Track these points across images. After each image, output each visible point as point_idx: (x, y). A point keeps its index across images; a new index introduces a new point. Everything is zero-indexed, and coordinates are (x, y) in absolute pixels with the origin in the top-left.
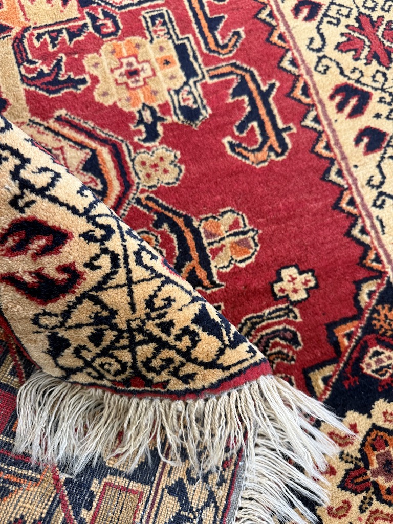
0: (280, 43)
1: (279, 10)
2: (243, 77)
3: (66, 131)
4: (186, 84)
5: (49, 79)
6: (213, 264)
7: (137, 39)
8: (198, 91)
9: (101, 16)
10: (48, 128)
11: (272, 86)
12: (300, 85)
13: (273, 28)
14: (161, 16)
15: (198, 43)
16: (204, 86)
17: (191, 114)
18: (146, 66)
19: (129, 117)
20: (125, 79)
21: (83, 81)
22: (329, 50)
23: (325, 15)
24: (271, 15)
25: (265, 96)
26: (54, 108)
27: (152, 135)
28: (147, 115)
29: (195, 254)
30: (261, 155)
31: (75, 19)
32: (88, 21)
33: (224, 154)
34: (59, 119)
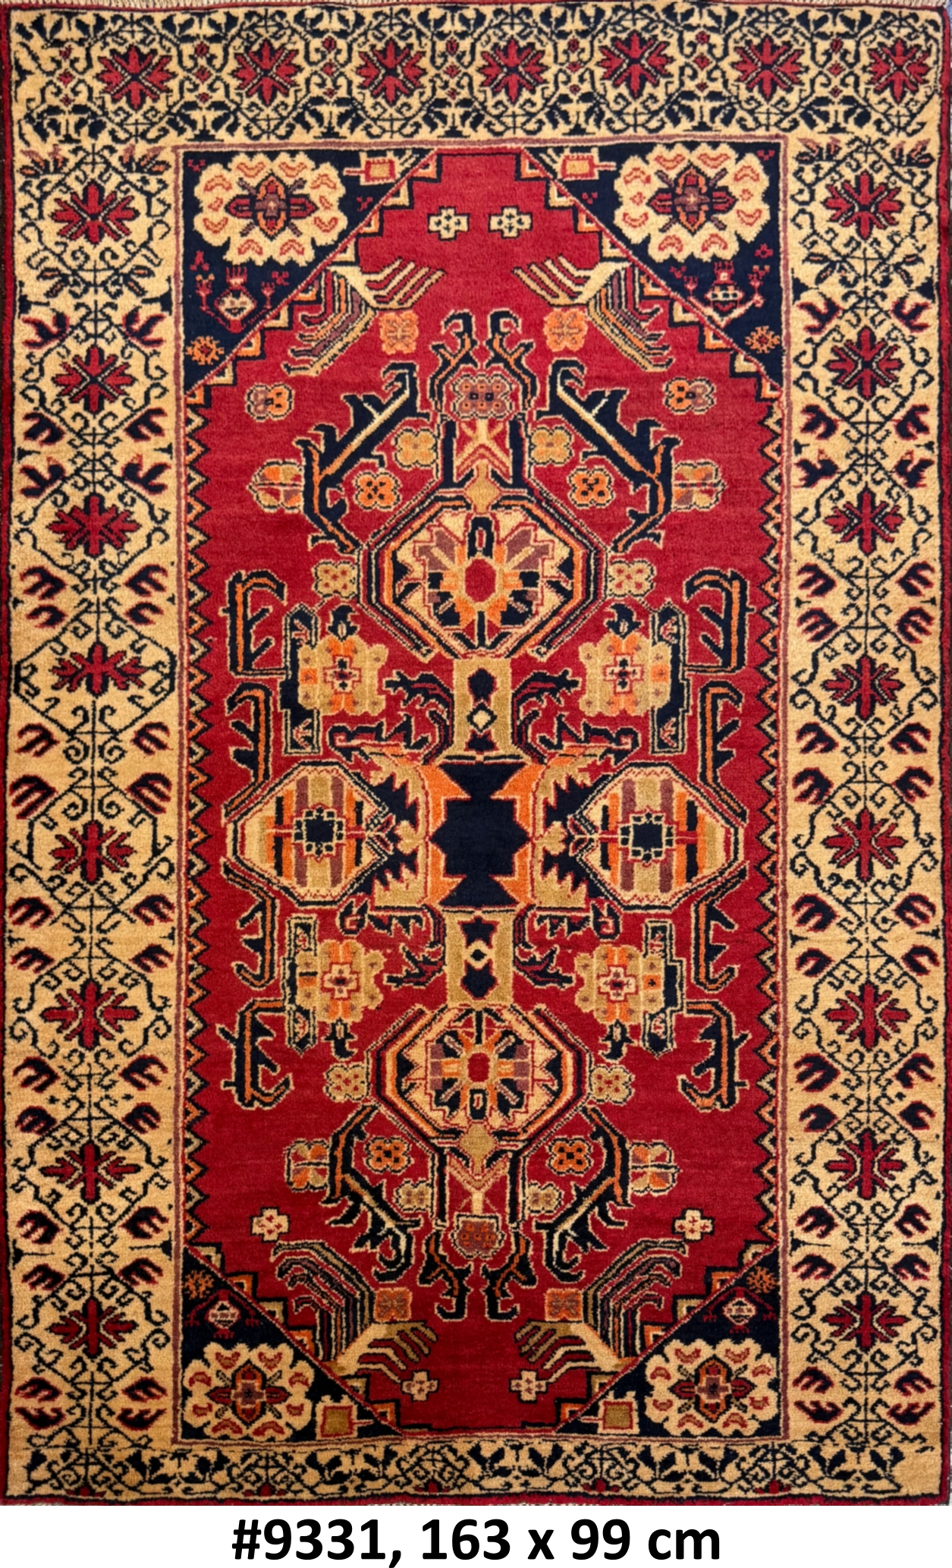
0: (770, 992)
1: (784, 955)
2: (719, 1019)
3: (541, 1026)
4: (663, 1011)
5: (539, 968)
6: (631, 1186)
7: (633, 949)
8: (672, 1022)
9: (605, 913)
10: (525, 1019)
11: (744, 1037)
12: (772, 1043)
13: (771, 974)
14: (663, 929)
15: (689, 970)
16: (680, 1018)
17: (657, 1043)
18: (632, 981)
19: (601, 1030)
20: (607, 989)
21: (569, 980)
22: (817, 1016)
23: (830, 974)
24: (774, 959)
25: (732, 1044)
26: (535, 1001)
27: (615, 1053)
28: (617, 1032)
29: (618, 1172)
30: (707, 1102)
31: (579, 909)
32: (591, 914)
33: (674, 1090)
34: (538, 1013)
